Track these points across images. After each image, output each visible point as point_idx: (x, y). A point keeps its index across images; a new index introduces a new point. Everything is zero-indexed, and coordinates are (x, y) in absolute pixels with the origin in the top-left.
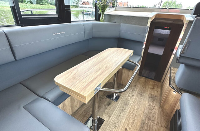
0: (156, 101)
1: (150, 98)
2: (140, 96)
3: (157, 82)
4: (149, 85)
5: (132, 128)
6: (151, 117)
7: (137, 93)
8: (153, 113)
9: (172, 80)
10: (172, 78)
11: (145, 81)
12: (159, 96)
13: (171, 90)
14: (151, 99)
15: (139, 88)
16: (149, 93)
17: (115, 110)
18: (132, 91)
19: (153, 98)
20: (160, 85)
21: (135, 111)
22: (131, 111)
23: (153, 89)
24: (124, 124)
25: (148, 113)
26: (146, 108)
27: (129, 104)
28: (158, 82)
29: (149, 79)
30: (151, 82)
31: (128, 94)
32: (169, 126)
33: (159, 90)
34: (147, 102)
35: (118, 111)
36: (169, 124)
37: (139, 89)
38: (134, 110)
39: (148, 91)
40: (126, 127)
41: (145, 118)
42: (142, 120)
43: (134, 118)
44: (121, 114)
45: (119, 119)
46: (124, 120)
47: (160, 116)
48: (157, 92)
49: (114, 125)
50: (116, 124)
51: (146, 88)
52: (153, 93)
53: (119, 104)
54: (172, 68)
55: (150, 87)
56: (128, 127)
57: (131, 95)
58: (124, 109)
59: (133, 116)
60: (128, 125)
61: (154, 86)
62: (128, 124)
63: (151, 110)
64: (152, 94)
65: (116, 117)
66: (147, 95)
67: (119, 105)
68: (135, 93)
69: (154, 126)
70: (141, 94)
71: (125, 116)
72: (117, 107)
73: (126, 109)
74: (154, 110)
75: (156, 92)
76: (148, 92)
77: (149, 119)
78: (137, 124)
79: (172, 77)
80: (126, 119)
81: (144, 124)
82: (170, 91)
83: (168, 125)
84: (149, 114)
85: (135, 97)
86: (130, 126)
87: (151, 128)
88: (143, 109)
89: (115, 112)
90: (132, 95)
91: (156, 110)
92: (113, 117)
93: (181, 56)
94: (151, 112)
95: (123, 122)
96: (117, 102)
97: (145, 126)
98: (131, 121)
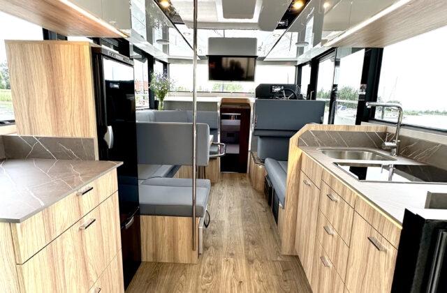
0: (247, 186)
1: (242, 186)
3: (243, 173)
4: (236, 177)
5: (234, 205)
6: (248, 195)
9: (256, 159)
10: (256, 157)
11: (231, 176)
12: (249, 183)
13: (257, 166)
15: (227, 182)
16: (239, 183)
18: (221, 184)
19: (244, 185)
20: (247, 176)
21: (232, 196)
22: (228, 197)
23: (242, 179)
24: (226, 205)
25: (244, 195)
26: (241, 192)
27: (223, 193)
33: (248, 178)
34: (240, 189)
35: (215, 200)
38: (230, 196)
39: (237, 182)
40: (229, 206)
41: (243, 197)
43: (234, 200)
44: (220, 201)
45: (219, 204)
46: (225, 203)
47: (255, 194)
50: (218, 207)
53: (213, 195)
54: (253, 152)
55: (238, 179)
57: (221, 188)
58: (220, 197)
59: (231, 199)
61: (242, 177)
62: (230, 204)
64: (242, 183)
65: (216, 203)
66: (237, 184)
68: (225, 186)
69: (253, 200)
71: (225, 201)
72: (212, 198)
73: (223, 197)
75: (245, 181)
77: (247, 197)
81: (243, 201)
85: (226, 188)
86: (232, 205)
87: (251, 201)
88: (238, 193)
97: (245, 202)
98: (231, 202)
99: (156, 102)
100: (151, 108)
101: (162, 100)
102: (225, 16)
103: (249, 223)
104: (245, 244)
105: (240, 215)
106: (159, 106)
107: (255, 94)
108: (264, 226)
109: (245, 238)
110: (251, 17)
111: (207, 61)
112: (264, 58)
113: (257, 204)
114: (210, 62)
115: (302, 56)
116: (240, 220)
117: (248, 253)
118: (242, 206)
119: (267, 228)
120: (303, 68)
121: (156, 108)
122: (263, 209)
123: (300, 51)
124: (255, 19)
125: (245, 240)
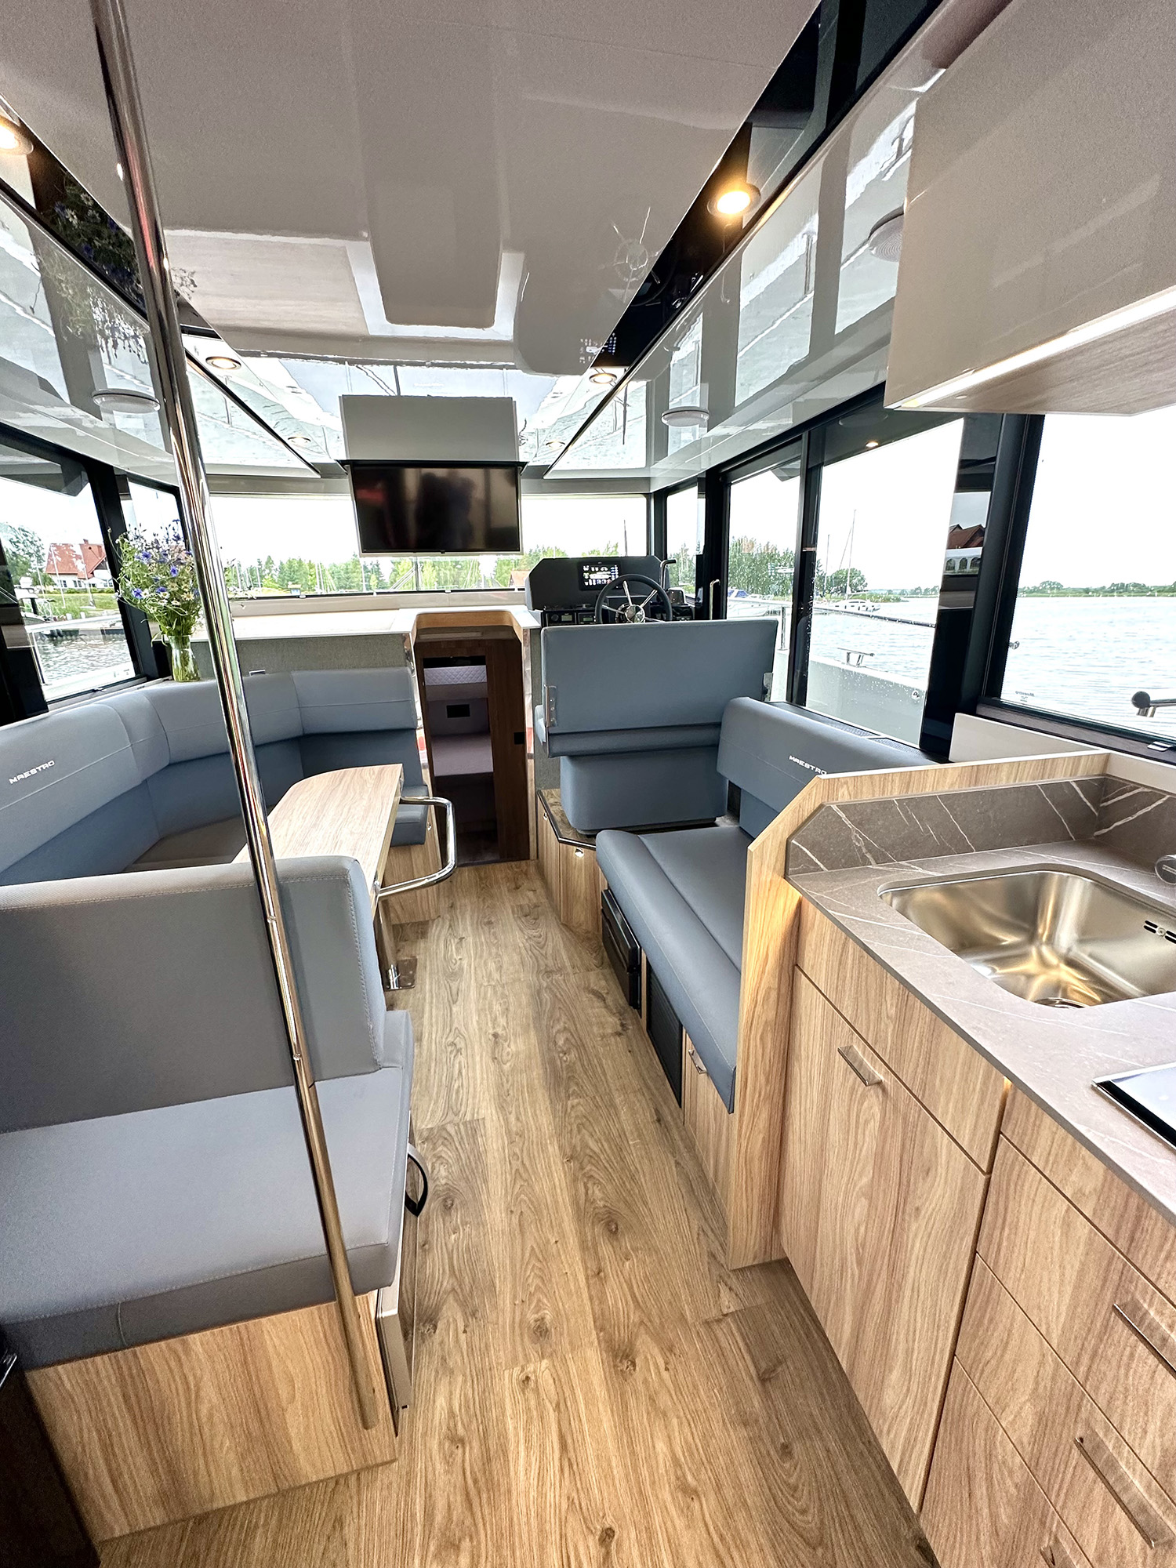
0: (542, 918)
1: (523, 919)
2: (486, 928)
3: (518, 863)
4: (497, 882)
5: (511, 1023)
6: (550, 963)
7: (472, 925)
8: (550, 951)
9: (559, 825)
10: (558, 818)
11: (481, 879)
12: (544, 900)
13: (567, 850)
14: (527, 921)
15: (469, 908)
16: (512, 908)
17: (423, 1012)
18: (450, 926)
19: (529, 915)
20: (532, 870)
21: (496, 976)
22: (481, 985)
23: (517, 888)
24: (480, 1029)
25: (538, 961)
26: (523, 951)
27: (461, 969)
28: (523, 863)
29: (490, 866)
30: (501, 872)
31: (442, 946)
32: (607, 959)
33: (538, 884)
34: (518, 933)
35: (437, 1008)
36: (605, 954)
37: (473, 911)
38: (490, 976)
39: (503, 903)
40: (491, 1031)
41: (534, 976)
42: (529, 987)
43: (504, 996)
44: (454, 1009)
45: (455, 1025)
46: (475, 1018)
47: (572, 949)
48: (534, 891)
49: (450, 1049)
50: (453, 1044)
51: (492, 897)
52: (524, 902)
53: (427, 987)
54: (545, 792)
55: (504, 889)
56: (499, 1025)
57: (454, 942)
58: (454, 991)
59: (495, 993)
60: (494, 1024)
61: (515, 880)
62: (494, 1020)
63: (542, 948)
64: (521, 906)
65: (440, 1026)
66: (506, 914)
67: (431, 991)
68: (465, 929)
69: (569, 981)
70: (486, 920)
71: (473, 1007)
72: (424, 999)
73: (463, 986)
74: (550, 944)
75: (531, 894)
76: (507, 905)
77: (549, 973)
78: (520, 1005)
79: (554, 815)
80: (479, 1012)
81: (539, 992)
82: (567, 858)
83: (602, 958)
84: (541, 962)
85: (470, 940)
86: (502, 1021)
87: (564, 991)
88: (516, 958)
89: (427, 1015)
90: (457, 940)
91: (556, 941)
92: (430, 1034)
93: (550, 735)
94: (544, 952)
95: (475, 1023)
96: (418, 986)
97: (546, 996)
98: (497, 1008)
99: (162, 651)
100: (143, 674)
101: (182, 641)
102: (392, 317)
103: (578, 1105)
104: (583, 1247)
105: (537, 1073)
106: (176, 664)
107: (527, 592)
108: (633, 1112)
109: (575, 1201)
110: (486, 321)
111: (346, 482)
112: (546, 469)
113: (585, 998)
114: (358, 485)
115: (662, 464)
116: (542, 1096)
117: (602, 1300)
118: (538, 1017)
119: (646, 1116)
120: (671, 500)
121: (164, 670)
122: (612, 1022)
123: (657, 441)
124: (503, 327)
125: (580, 1215)
